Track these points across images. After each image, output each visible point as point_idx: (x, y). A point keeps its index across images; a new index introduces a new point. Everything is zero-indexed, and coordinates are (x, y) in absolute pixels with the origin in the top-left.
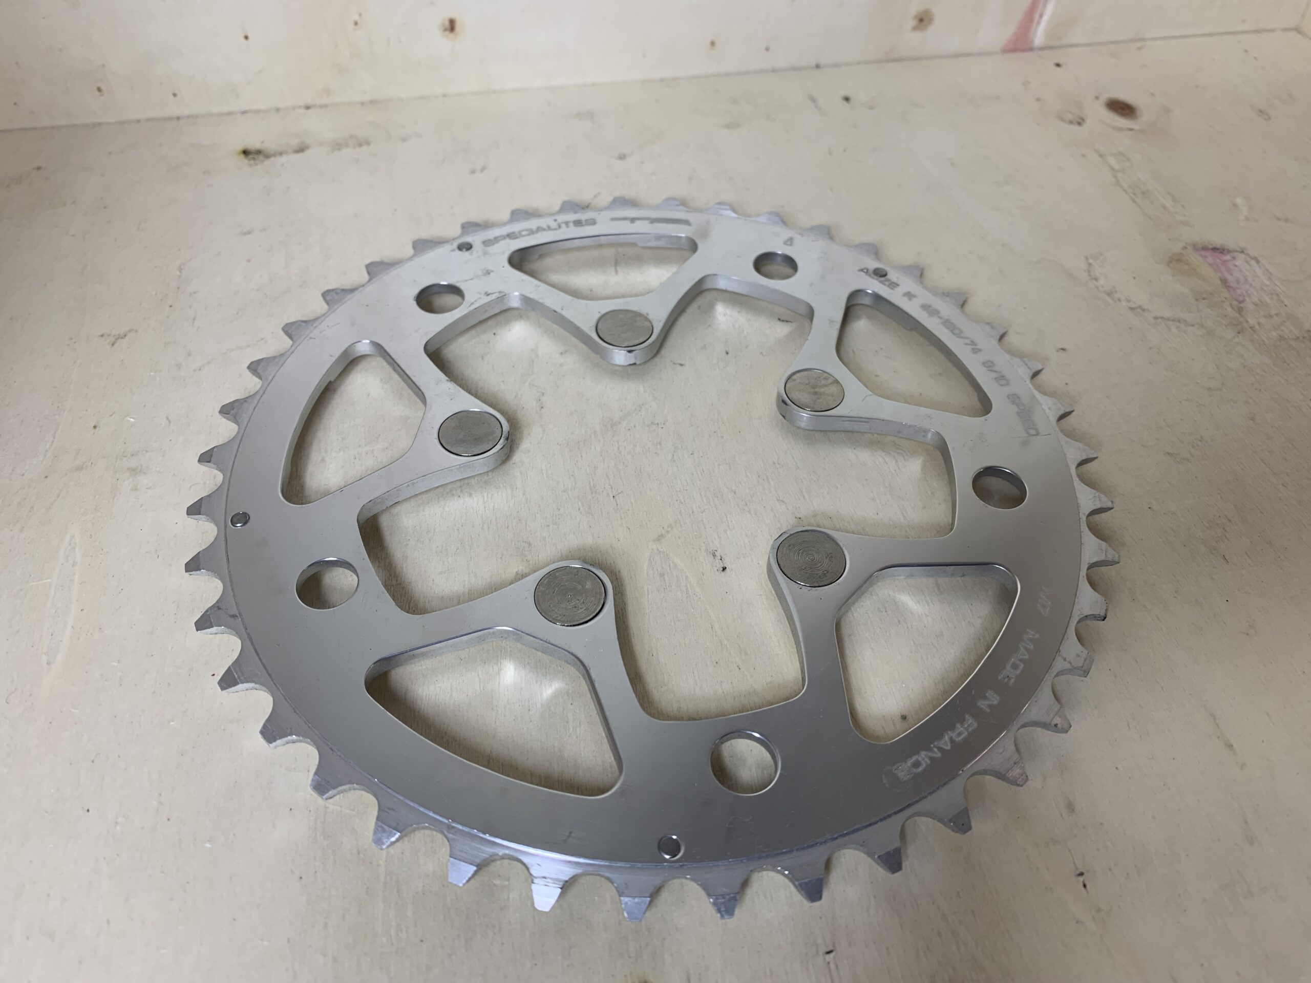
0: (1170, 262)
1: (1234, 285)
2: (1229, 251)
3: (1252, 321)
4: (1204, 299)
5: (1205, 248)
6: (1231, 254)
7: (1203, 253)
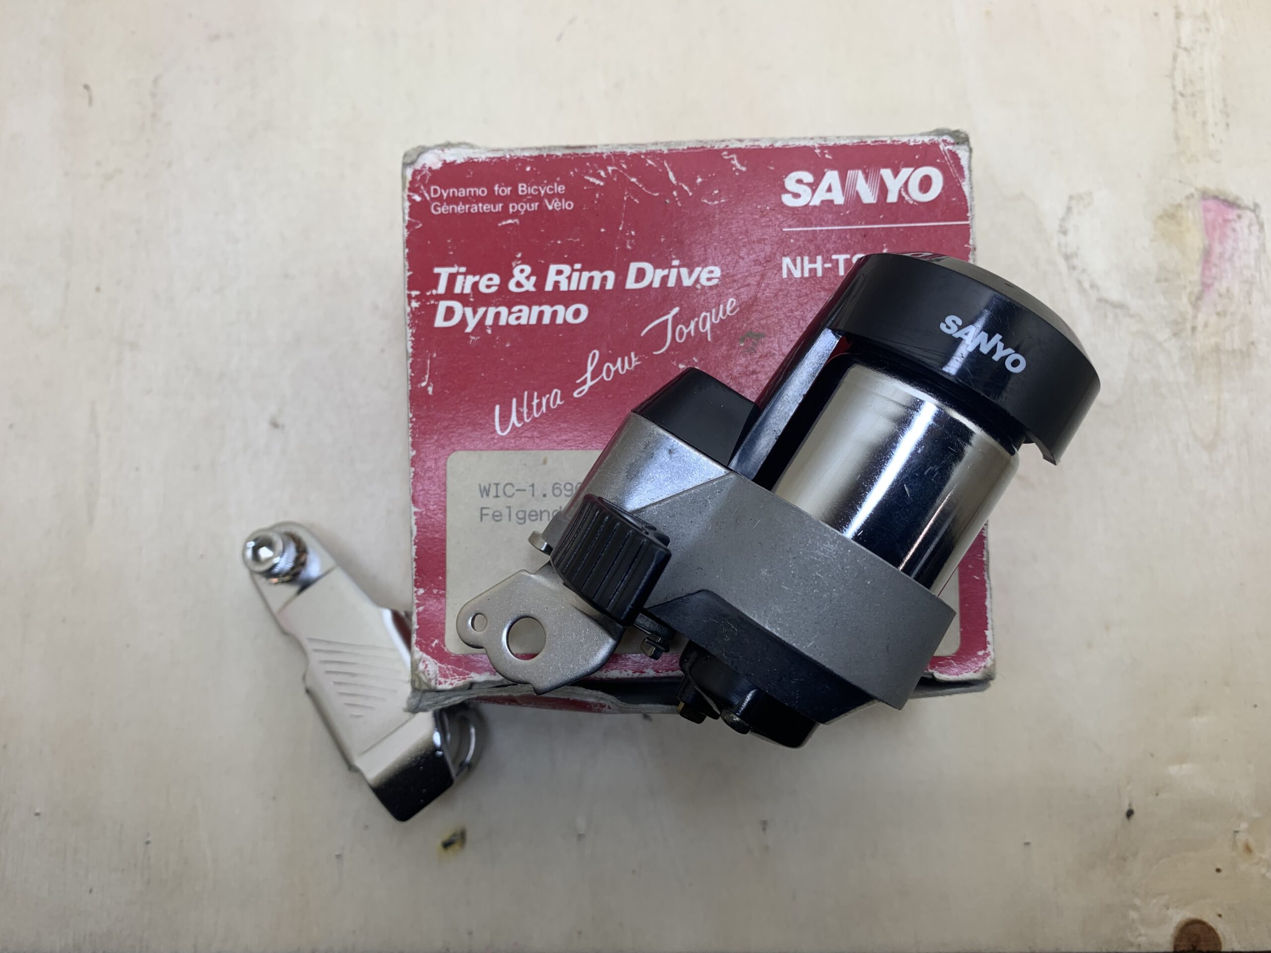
0: (1160, 217)
1: (1214, 259)
2: (1239, 207)
3: (1201, 319)
4: (1166, 280)
5: (1216, 198)
6: (1239, 212)
7: (1211, 204)
